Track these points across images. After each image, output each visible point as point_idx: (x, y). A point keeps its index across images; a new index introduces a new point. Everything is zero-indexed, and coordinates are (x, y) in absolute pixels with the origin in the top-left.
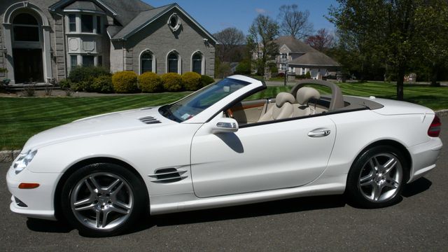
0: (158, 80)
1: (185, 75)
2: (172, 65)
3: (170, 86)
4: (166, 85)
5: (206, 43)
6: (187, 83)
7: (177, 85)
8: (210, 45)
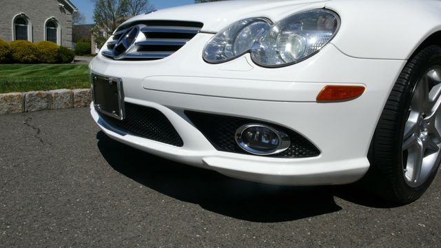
0: (7, 47)
1: (40, 44)
2: (20, 32)
3: (23, 55)
4: (17, 55)
5: (61, 8)
6: (43, 53)
7: (32, 56)
8: (67, 12)
